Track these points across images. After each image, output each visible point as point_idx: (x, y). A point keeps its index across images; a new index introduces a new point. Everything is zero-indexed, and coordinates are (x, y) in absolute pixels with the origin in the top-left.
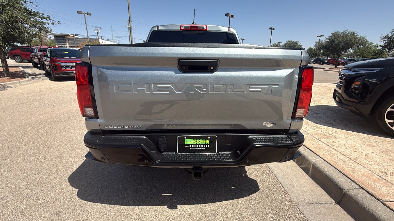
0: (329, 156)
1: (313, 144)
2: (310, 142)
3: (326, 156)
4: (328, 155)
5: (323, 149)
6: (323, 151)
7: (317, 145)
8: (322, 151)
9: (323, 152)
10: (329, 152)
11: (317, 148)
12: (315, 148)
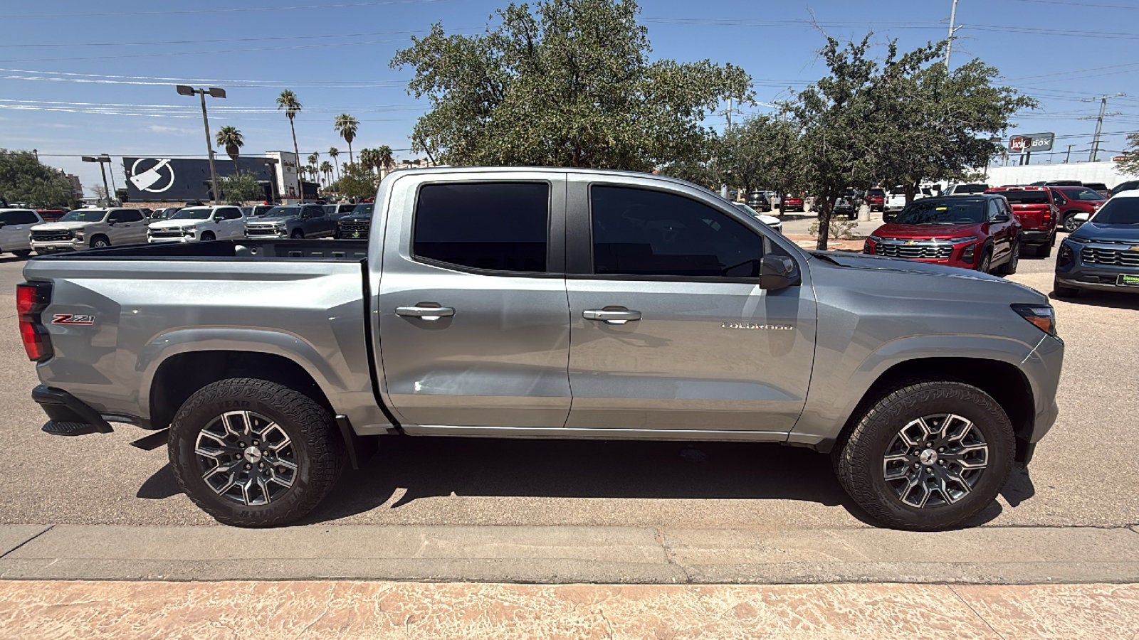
0: (10, 599)
1: (94, 603)
2: (108, 604)
3: (22, 592)
4: (14, 601)
5: (45, 608)
6: (41, 604)
7: (74, 613)
8: (44, 598)
9: (38, 599)
10: (14, 615)
11: (66, 601)
12: (78, 596)
